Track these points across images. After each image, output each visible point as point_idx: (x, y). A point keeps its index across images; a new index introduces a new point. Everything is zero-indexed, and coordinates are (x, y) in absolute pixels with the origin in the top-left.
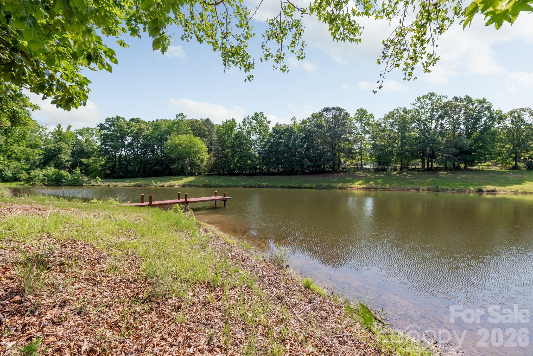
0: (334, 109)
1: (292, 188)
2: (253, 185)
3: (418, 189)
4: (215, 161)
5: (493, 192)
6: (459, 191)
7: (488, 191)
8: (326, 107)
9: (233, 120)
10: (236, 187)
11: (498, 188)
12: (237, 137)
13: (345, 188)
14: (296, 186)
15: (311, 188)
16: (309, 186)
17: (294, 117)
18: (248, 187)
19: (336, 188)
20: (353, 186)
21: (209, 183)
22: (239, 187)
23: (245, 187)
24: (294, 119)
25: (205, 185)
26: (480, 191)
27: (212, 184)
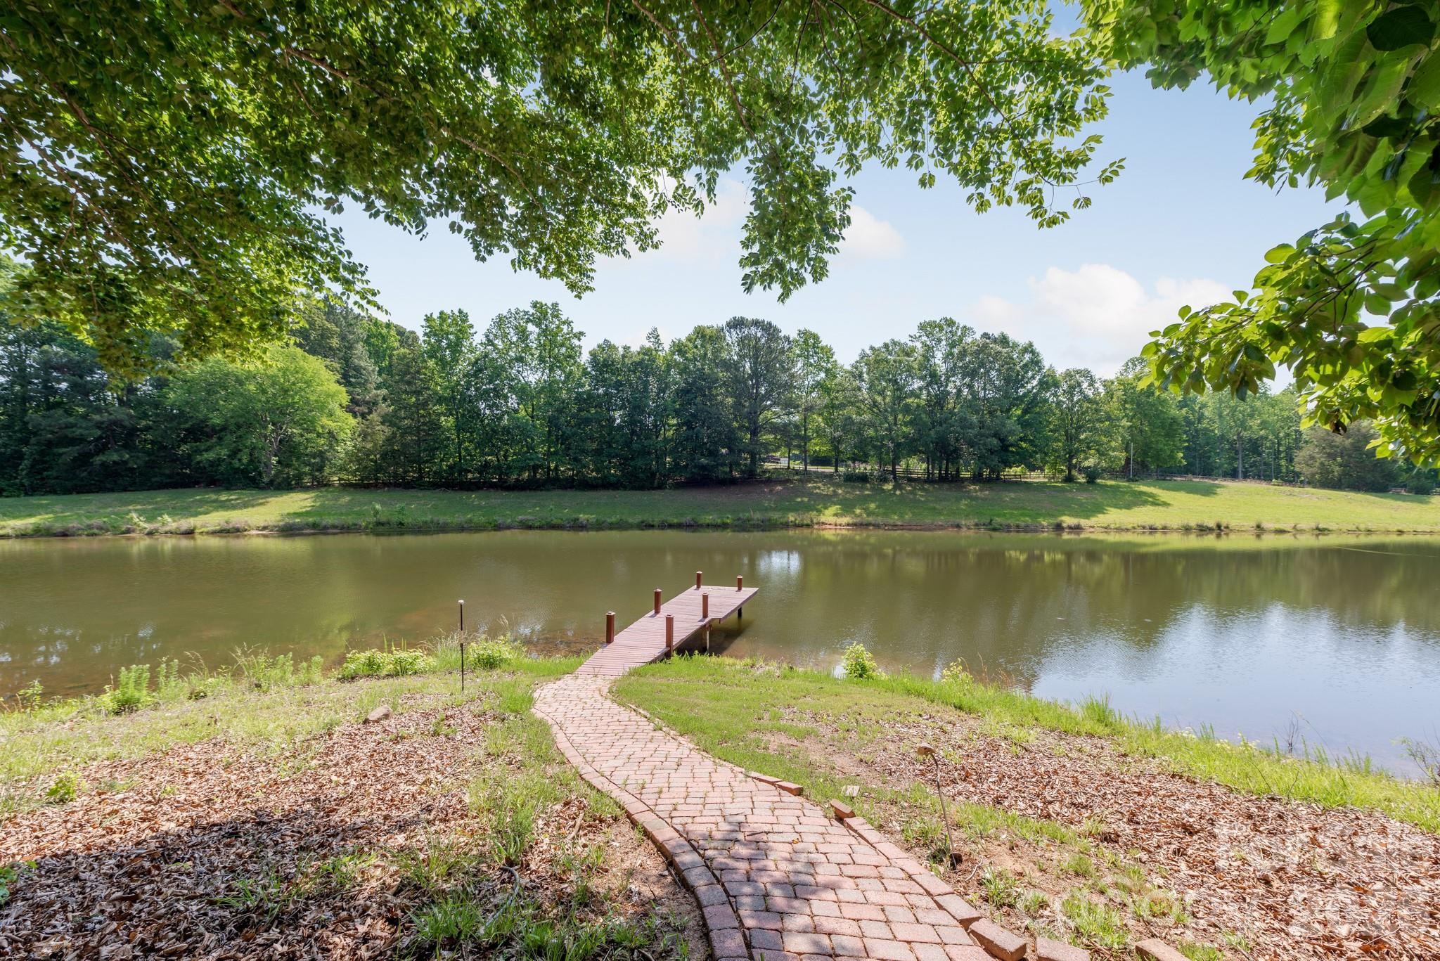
0: (757, 323)
1: (671, 526)
2: (555, 521)
3: (958, 526)
4: (389, 440)
5: (1077, 529)
6: (1027, 529)
7: (1070, 528)
8: (738, 315)
9: (463, 316)
10: (498, 528)
11: (1083, 522)
12: (478, 367)
13: (808, 525)
14: (683, 520)
15: (724, 526)
16: (719, 521)
17: (655, 330)
18: (541, 528)
19: (786, 526)
20: (823, 519)
21: (395, 519)
22: (509, 528)
23: (530, 528)
24: (654, 335)
25: (379, 524)
26: (1059, 528)
27: (408, 520)
